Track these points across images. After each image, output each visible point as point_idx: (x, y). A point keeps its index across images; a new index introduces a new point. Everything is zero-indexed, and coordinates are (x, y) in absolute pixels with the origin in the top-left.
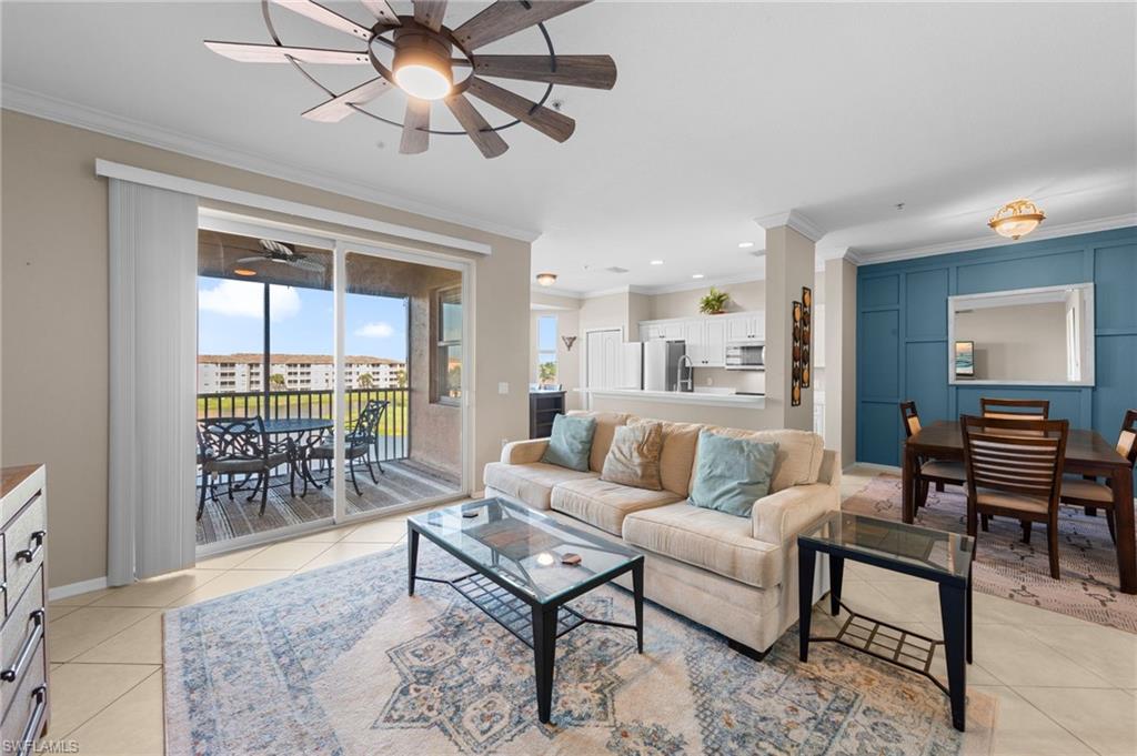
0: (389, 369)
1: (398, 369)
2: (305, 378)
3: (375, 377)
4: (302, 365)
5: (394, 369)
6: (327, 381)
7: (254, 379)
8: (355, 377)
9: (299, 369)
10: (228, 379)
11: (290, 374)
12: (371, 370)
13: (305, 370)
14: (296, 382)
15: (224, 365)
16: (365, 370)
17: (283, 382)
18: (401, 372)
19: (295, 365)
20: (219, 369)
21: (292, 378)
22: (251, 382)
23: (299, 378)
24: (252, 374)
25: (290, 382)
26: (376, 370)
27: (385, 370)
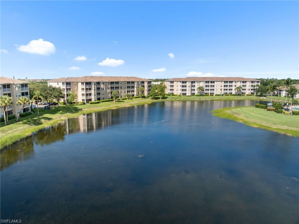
0: (251, 84)
1: (256, 84)
2: (212, 88)
3: (244, 88)
4: (211, 82)
5: (253, 84)
6: (221, 90)
7: (193, 88)
8: (234, 88)
9: (210, 84)
10: (184, 88)
11: (206, 86)
12: (242, 84)
13: (212, 84)
14: (208, 90)
15: (183, 82)
16: (239, 84)
17: (203, 90)
18: (258, 85)
19: (209, 82)
20: (181, 84)
21: (207, 88)
22: (192, 90)
23: (210, 88)
24: (192, 86)
25: (206, 90)
26: (244, 84)
27: (248, 84)
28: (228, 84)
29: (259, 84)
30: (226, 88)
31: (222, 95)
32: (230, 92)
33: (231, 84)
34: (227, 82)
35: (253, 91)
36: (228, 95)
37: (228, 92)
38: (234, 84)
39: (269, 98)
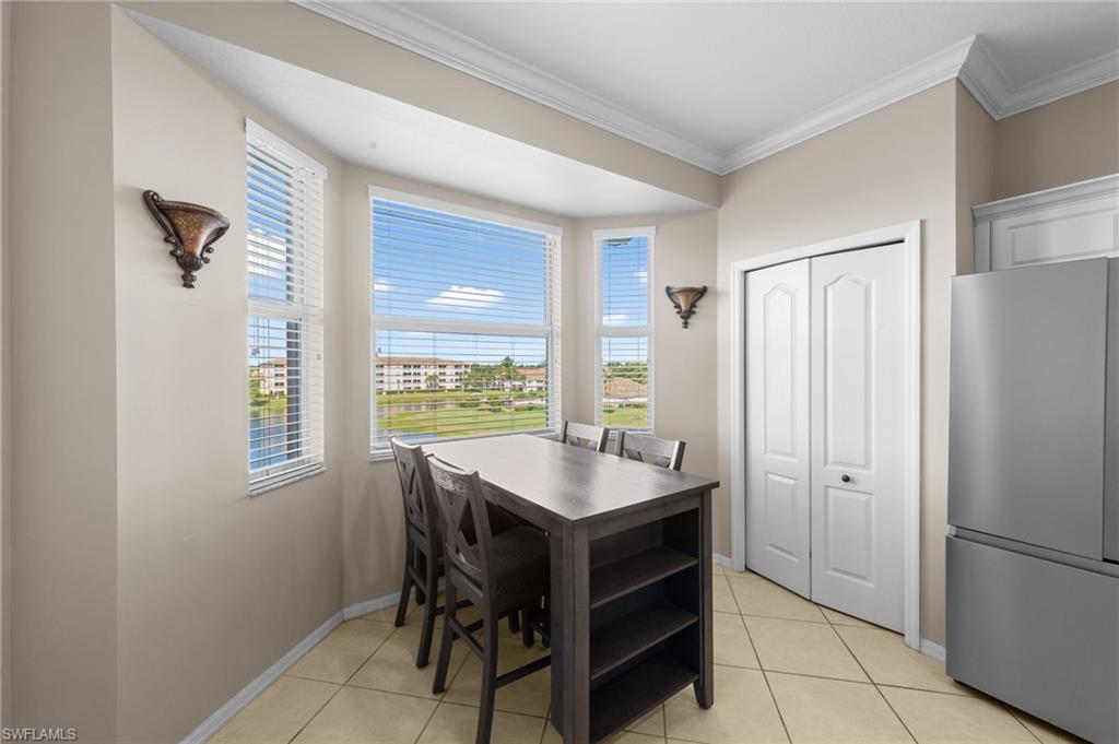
0: (454, 371)
1: (462, 370)
3: (442, 377)
5: (459, 371)
6: (398, 382)
8: (423, 378)
12: (438, 371)
16: (431, 371)
18: (466, 372)
26: (442, 371)
27: (450, 371)
28: (412, 371)
29: (469, 370)
30: (407, 378)
31: (401, 392)
32: (417, 385)
33: (417, 371)
34: (410, 366)
35: (458, 384)
36: (412, 392)
37: (412, 385)
38: (422, 371)
39: (484, 396)
